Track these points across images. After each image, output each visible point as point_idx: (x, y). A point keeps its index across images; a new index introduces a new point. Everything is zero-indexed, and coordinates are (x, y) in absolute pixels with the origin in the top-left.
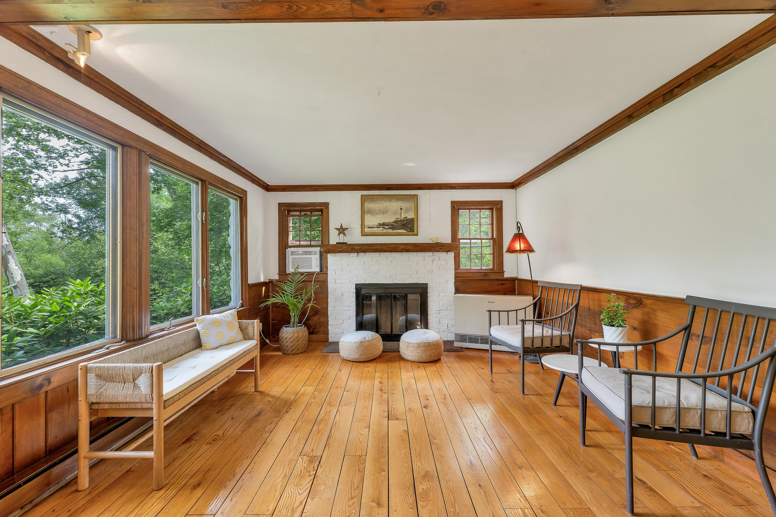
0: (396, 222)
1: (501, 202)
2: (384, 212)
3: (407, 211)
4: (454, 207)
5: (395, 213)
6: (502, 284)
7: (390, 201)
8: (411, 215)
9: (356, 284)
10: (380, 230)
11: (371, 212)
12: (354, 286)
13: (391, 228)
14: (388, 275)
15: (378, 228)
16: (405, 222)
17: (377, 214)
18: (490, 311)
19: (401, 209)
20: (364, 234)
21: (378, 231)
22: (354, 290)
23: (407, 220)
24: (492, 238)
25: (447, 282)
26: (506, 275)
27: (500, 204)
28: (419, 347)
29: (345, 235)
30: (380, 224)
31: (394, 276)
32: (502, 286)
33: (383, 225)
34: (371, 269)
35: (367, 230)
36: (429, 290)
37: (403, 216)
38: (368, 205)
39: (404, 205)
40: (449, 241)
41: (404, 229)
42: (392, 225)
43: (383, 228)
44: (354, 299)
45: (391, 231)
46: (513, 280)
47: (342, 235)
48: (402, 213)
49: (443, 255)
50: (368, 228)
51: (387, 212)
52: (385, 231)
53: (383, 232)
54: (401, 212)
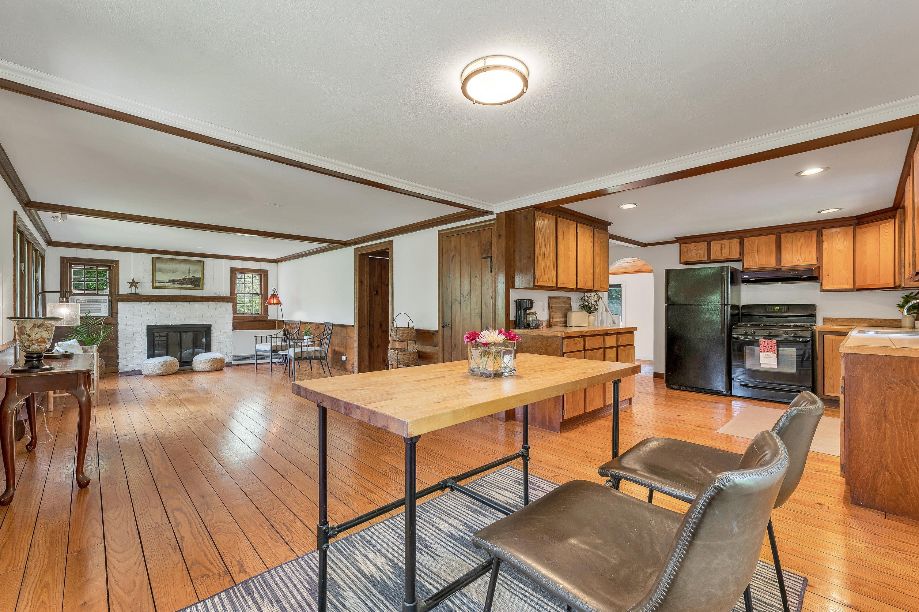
0: (185, 279)
1: (267, 270)
2: (174, 271)
3: (194, 272)
4: (233, 272)
5: (184, 273)
6: (267, 324)
7: (180, 263)
8: (197, 275)
9: (147, 326)
10: (170, 285)
11: (160, 270)
12: (145, 327)
13: (180, 284)
14: (178, 319)
15: (168, 283)
16: (193, 280)
17: (168, 272)
18: (256, 336)
19: (189, 270)
20: (154, 287)
21: (168, 285)
22: (146, 331)
23: (194, 278)
24: (261, 293)
25: (227, 323)
26: (270, 318)
27: (266, 272)
28: (209, 361)
29: (136, 287)
30: (170, 280)
31: (183, 319)
32: (267, 325)
33: (173, 281)
34: (162, 314)
35: (157, 284)
36: (212, 328)
37: (191, 276)
38: (158, 265)
39: (192, 267)
40: (229, 295)
41: (191, 285)
42: (181, 281)
43: (173, 283)
44: (145, 338)
45: (180, 286)
46: (274, 321)
47: (133, 288)
48: (190, 273)
49: (224, 304)
50: (159, 282)
51: (177, 271)
52: (175, 286)
53: (173, 286)
54: (189, 272)
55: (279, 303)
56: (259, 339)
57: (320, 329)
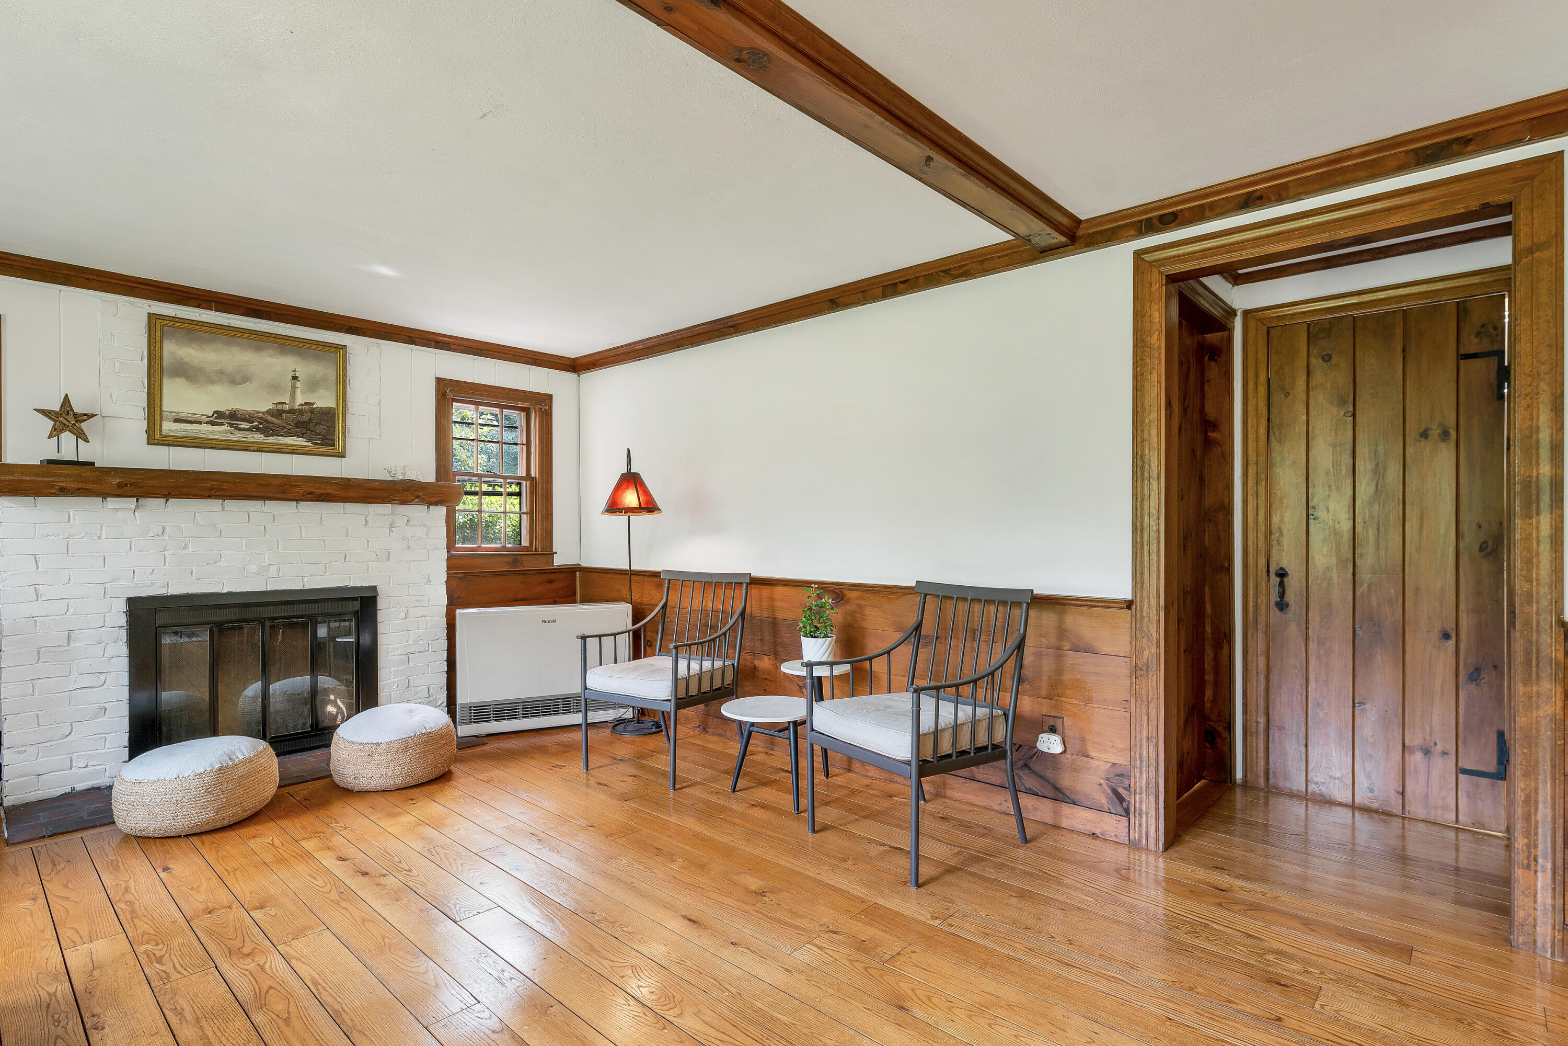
0: (277, 413)
1: (550, 397)
2: (237, 379)
3: (313, 385)
4: (444, 394)
5: (274, 387)
6: (550, 582)
7: (259, 349)
8: (324, 400)
9: (131, 601)
10: (221, 432)
11: (184, 371)
12: (122, 606)
13: (258, 430)
14: (254, 568)
15: (213, 424)
16: (306, 418)
17: (211, 382)
18: (584, 638)
19: (295, 378)
20: (154, 437)
21: (212, 432)
22: (123, 620)
23: (312, 411)
24: (528, 477)
25: (429, 581)
26: (559, 561)
27: (547, 402)
28: (406, 749)
29: (81, 435)
30: (219, 414)
31: (274, 569)
32: (549, 585)
33: (233, 417)
34: (190, 550)
35: (169, 427)
36: (381, 604)
37: (300, 400)
38: (172, 350)
39: (306, 368)
40: (431, 478)
41: (302, 435)
42: (262, 420)
43: (231, 425)
44: (121, 650)
45: (259, 437)
46: (571, 571)
47: (67, 438)
48: (298, 391)
49: (416, 512)
50: (177, 420)
51: (246, 379)
52: (238, 436)
53: (231, 437)
54: (294, 388)
55: (649, 507)
56: (592, 644)
57: (848, 607)
